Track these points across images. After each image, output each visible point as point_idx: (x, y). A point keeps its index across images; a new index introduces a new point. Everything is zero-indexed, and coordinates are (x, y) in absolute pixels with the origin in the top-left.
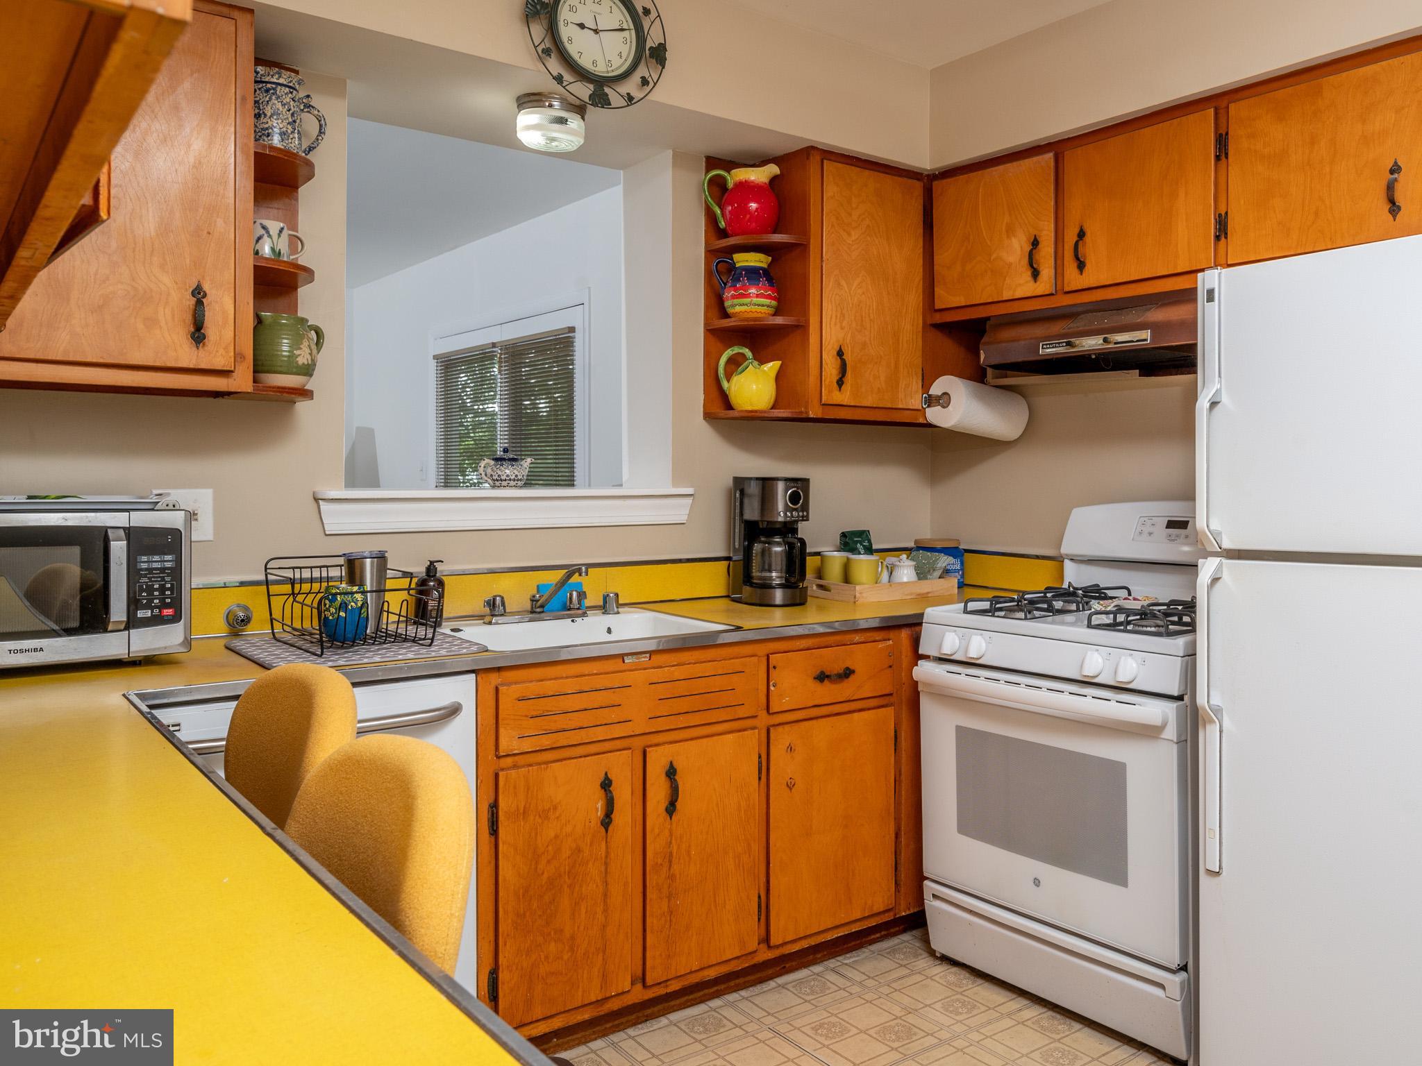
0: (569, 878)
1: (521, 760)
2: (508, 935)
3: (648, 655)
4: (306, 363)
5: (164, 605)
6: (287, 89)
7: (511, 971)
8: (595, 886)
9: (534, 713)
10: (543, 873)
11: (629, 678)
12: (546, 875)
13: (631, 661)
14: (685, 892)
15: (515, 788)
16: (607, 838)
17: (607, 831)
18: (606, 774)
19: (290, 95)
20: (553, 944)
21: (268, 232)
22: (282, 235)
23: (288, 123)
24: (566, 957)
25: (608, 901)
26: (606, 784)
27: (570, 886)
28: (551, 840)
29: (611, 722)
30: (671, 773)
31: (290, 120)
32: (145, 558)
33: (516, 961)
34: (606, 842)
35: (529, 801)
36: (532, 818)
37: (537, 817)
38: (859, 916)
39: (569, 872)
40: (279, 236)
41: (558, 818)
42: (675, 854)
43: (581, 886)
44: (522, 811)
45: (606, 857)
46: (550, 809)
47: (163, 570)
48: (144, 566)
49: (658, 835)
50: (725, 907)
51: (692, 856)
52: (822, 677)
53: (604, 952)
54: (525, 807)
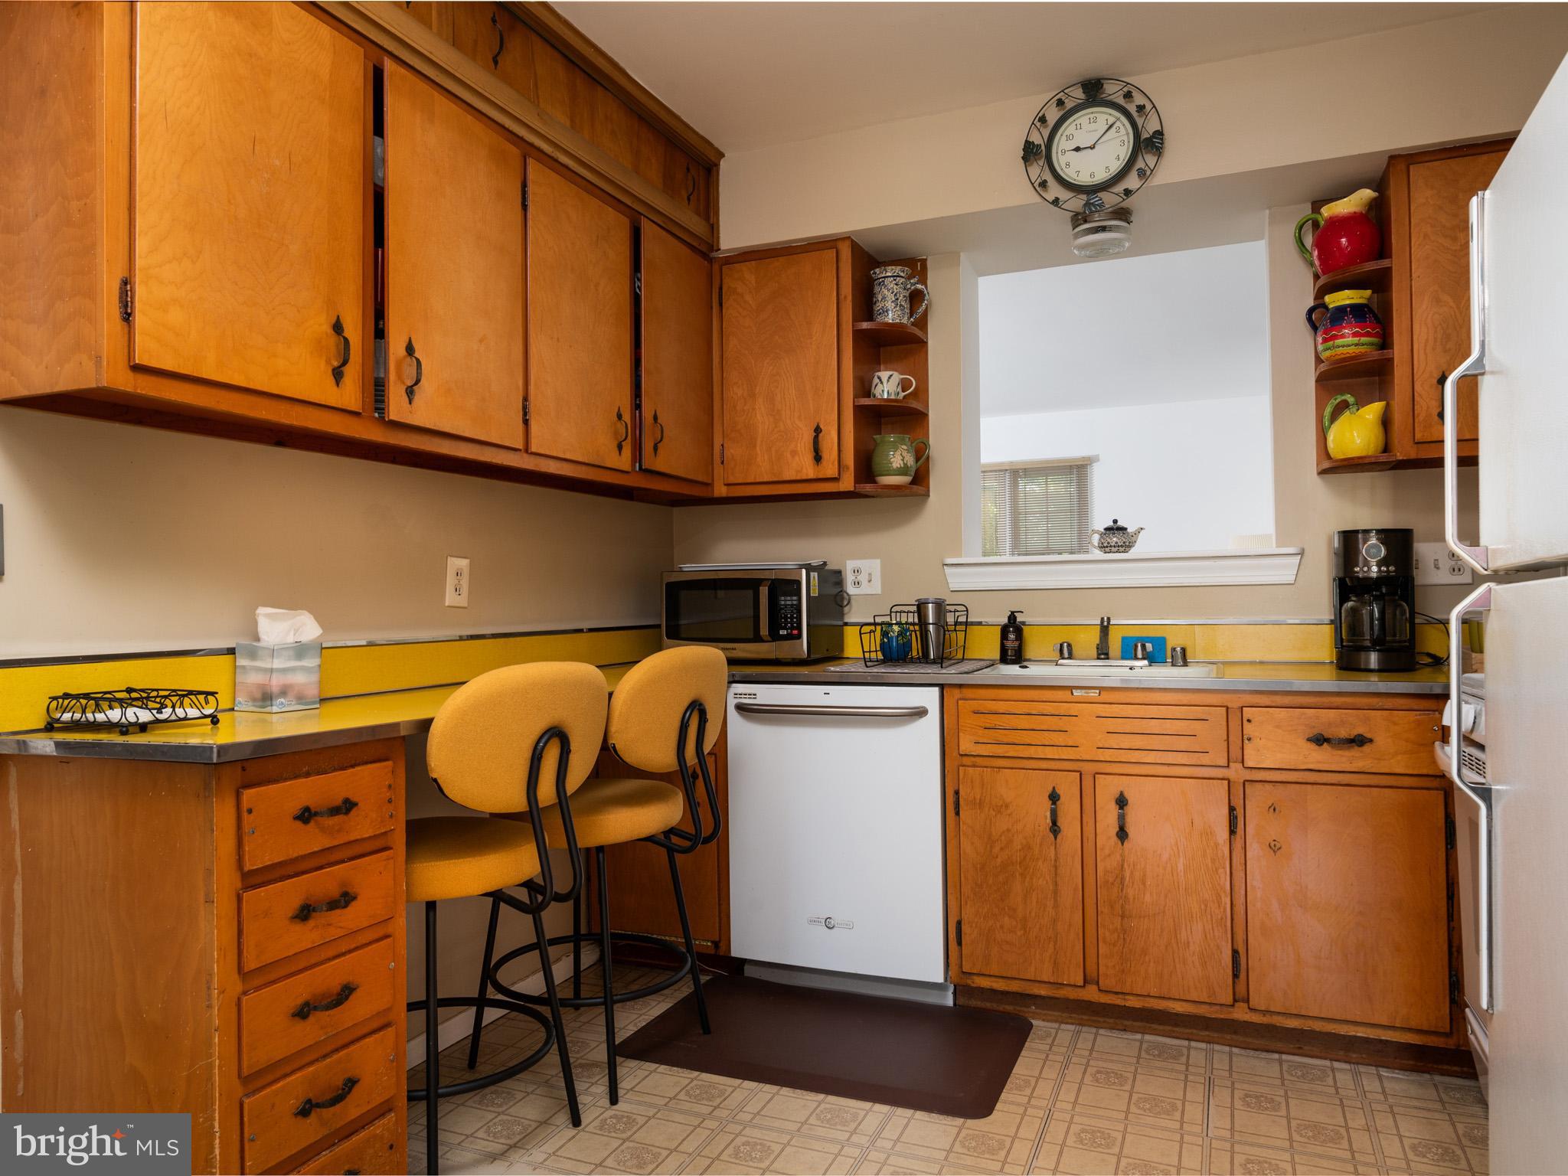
0: (1020, 867)
1: (979, 761)
2: (968, 897)
3: (1098, 691)
4: (899, 466)
5: (792, 628)
6: (892, 279)
7: (971, 926)
8: (1045, 882)
9: (988, 725)
10: (997, 857)
11: (1074, 709)
12: (999, 860)
13: (1078, 694)
14: (1140, 917)
15: (972, 782)
16: (1056, 844)
17: (1056, 838)
18: (1054, 788)
19: (894, 282)
20: (1006, 918)
21: (880, 380)
22: (890, 380)
23: (892, 302)
24: (1019, 933)
25: (1059, 899)
26: (1054, 797)
27: (1021, 874)
28: (1004, 832)
29: (1058, 744)
30: (1122, 802)
31: (894, 299)
32: (783, 598)
33: (976, 920)
34: (1055, 848)
35: (984, 795)
36: (987, 809)
37: (991, 809)
38: (1384, 1021)
39: (1020, 863)
40: (888, 381)
41: (1009, 815)
42: (1127, 879)
43: (1031, 879)
44: (978, 801)
45: (1055, 861)
46: (1002, 806)
47: (792, 605)
48: (783, 603)
49: (1109, 855)
50: (1188, 947)
51: (1148, 886)
52: (1319, 740)
53: (1055, 943)
54: (980, 800)
